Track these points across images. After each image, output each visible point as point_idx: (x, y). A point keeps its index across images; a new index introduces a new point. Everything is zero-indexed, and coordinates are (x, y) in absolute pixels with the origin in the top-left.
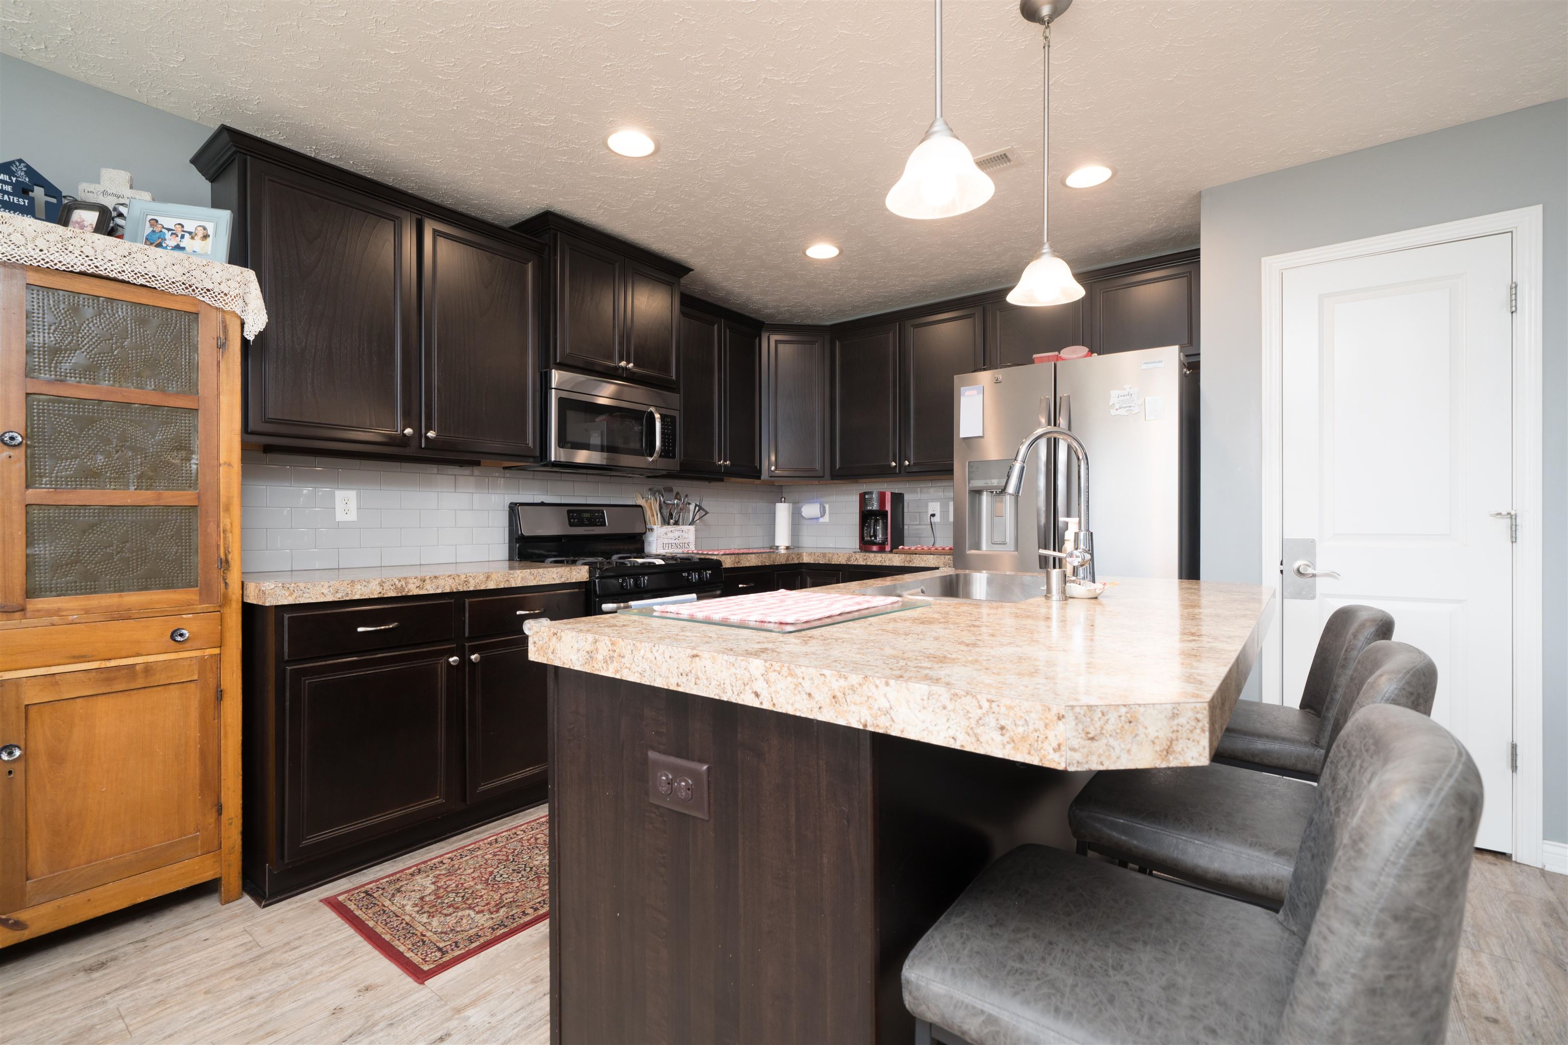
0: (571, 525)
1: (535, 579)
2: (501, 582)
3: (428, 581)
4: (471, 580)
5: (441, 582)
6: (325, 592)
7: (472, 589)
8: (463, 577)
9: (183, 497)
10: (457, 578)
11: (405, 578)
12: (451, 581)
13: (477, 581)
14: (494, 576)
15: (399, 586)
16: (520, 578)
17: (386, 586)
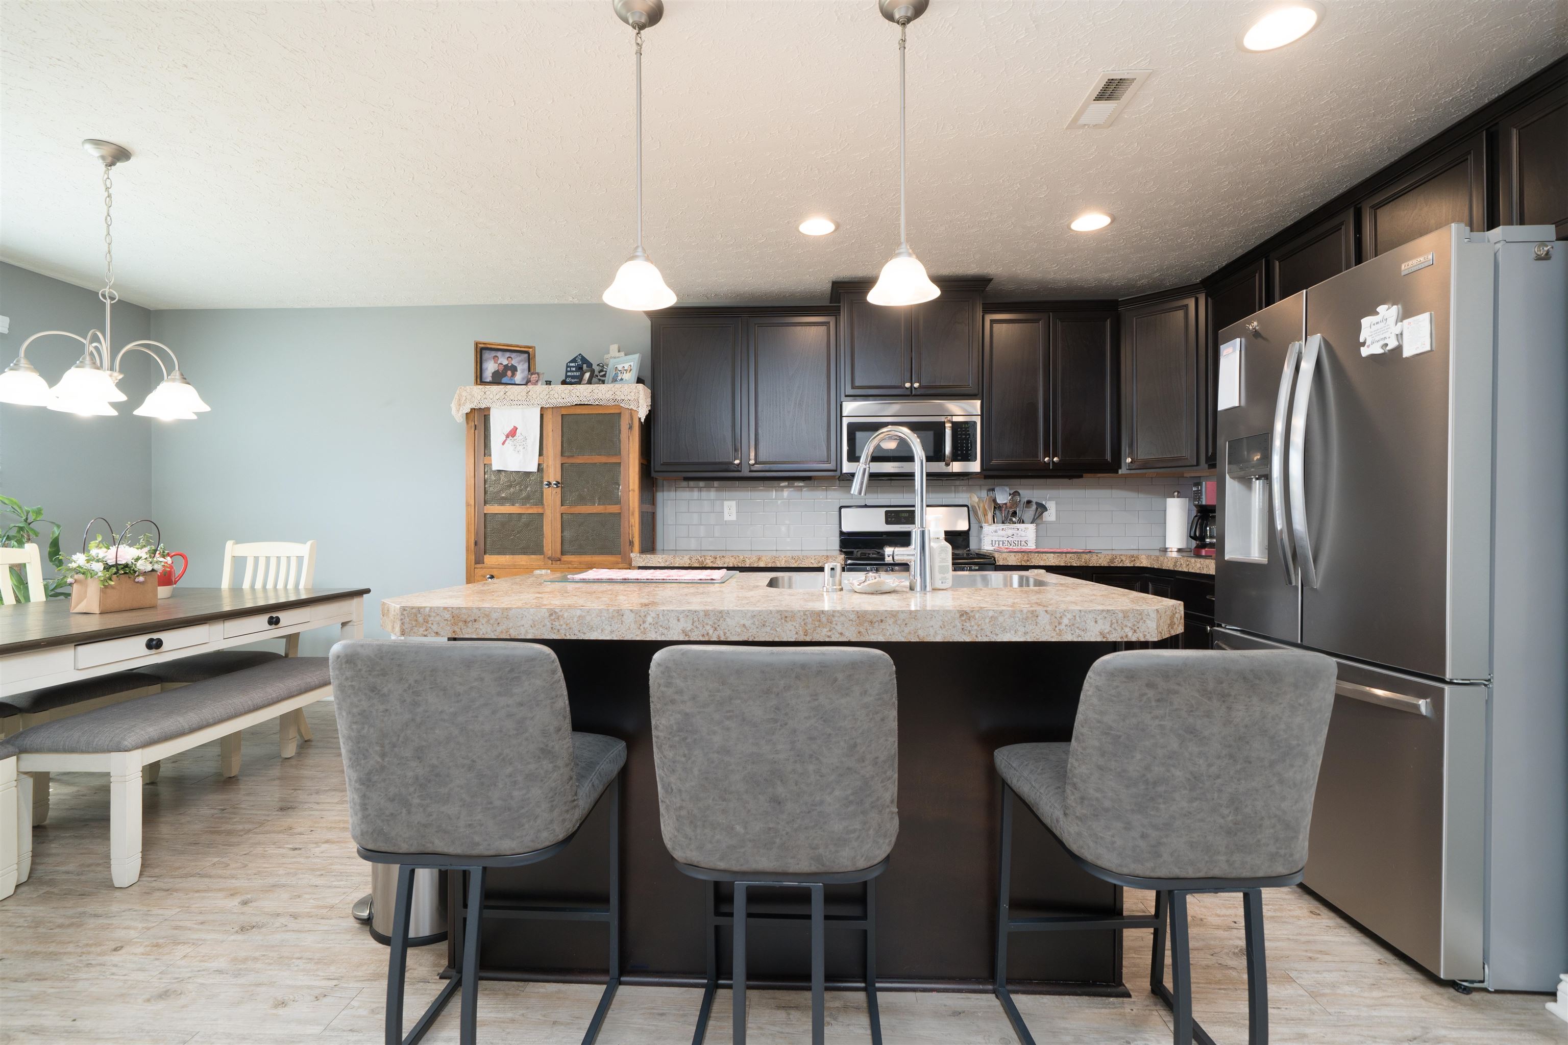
0: (887, 522)
1: (796, 562)
2: (769, 563)
3: (718, 559)
4: (747, 560)
5: (727, 560)
6: (660, 561)
7: (747, 566)
8: (741, 557)
9: (613, 509)
10: (737, 558)
11: (704, 556)
12: (733, 560)
13: (751, 561)
14: (763, 559)
15: (701, 560)
16: (783, 561)
17: (693, 560)
